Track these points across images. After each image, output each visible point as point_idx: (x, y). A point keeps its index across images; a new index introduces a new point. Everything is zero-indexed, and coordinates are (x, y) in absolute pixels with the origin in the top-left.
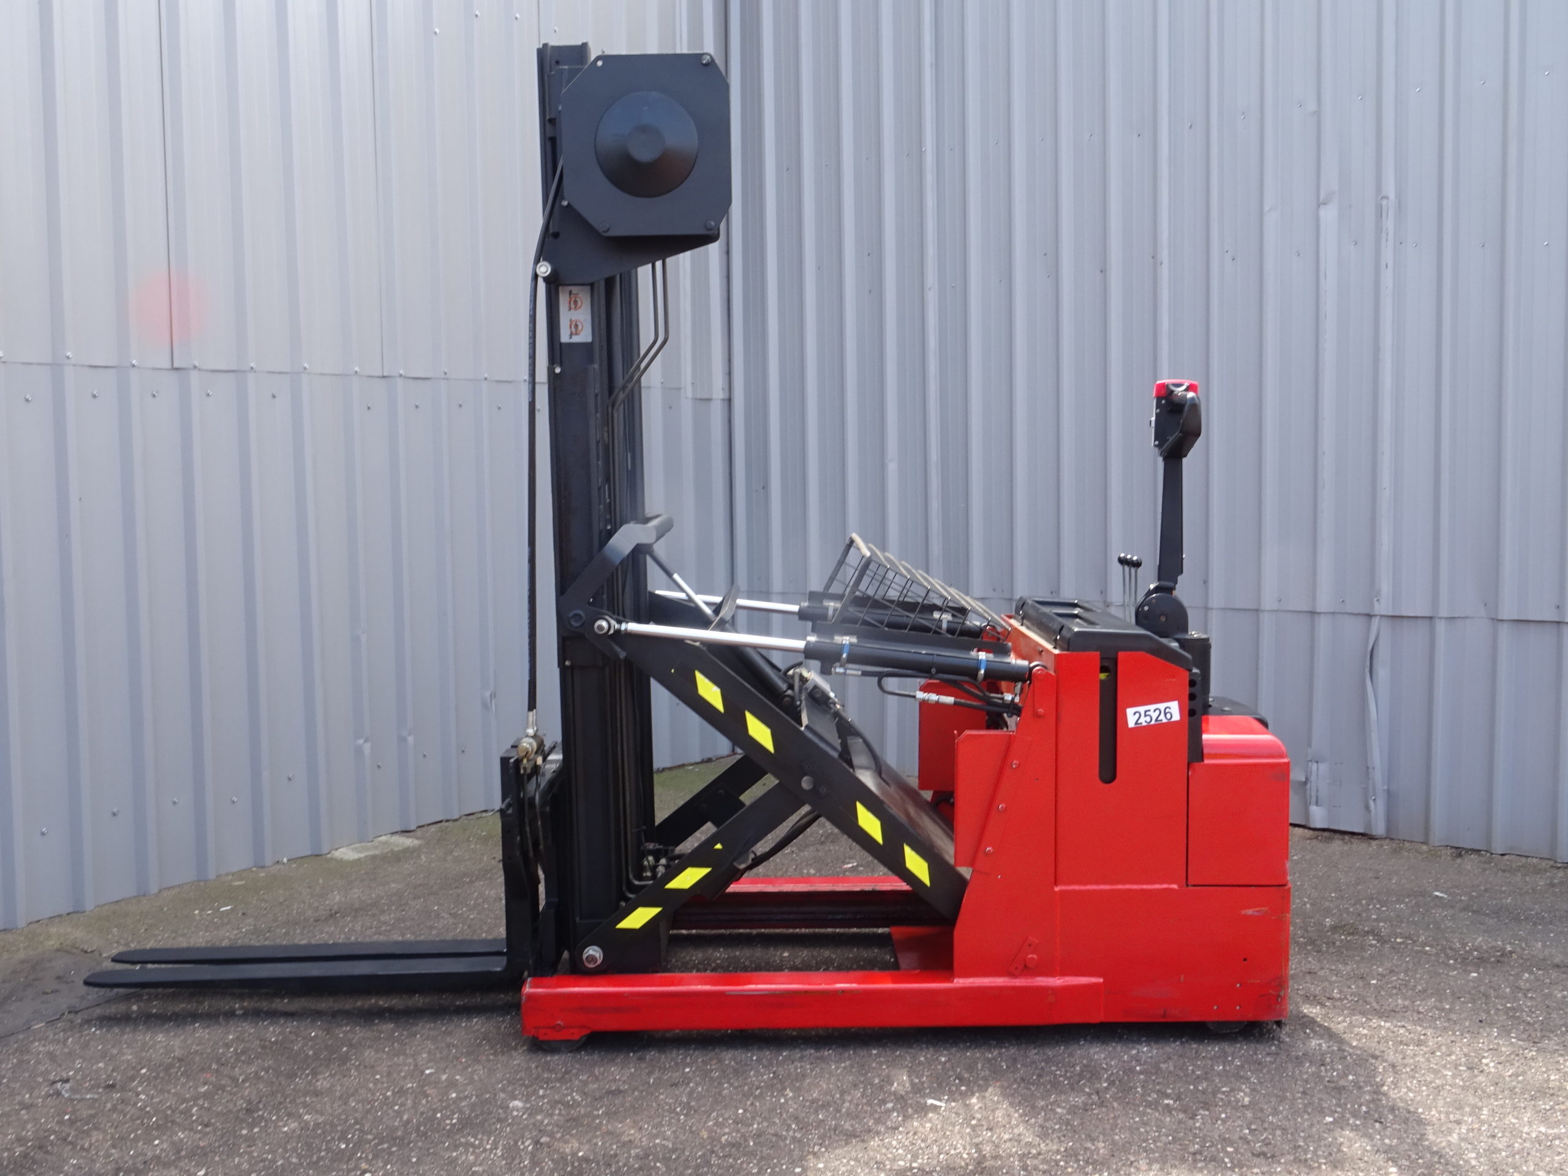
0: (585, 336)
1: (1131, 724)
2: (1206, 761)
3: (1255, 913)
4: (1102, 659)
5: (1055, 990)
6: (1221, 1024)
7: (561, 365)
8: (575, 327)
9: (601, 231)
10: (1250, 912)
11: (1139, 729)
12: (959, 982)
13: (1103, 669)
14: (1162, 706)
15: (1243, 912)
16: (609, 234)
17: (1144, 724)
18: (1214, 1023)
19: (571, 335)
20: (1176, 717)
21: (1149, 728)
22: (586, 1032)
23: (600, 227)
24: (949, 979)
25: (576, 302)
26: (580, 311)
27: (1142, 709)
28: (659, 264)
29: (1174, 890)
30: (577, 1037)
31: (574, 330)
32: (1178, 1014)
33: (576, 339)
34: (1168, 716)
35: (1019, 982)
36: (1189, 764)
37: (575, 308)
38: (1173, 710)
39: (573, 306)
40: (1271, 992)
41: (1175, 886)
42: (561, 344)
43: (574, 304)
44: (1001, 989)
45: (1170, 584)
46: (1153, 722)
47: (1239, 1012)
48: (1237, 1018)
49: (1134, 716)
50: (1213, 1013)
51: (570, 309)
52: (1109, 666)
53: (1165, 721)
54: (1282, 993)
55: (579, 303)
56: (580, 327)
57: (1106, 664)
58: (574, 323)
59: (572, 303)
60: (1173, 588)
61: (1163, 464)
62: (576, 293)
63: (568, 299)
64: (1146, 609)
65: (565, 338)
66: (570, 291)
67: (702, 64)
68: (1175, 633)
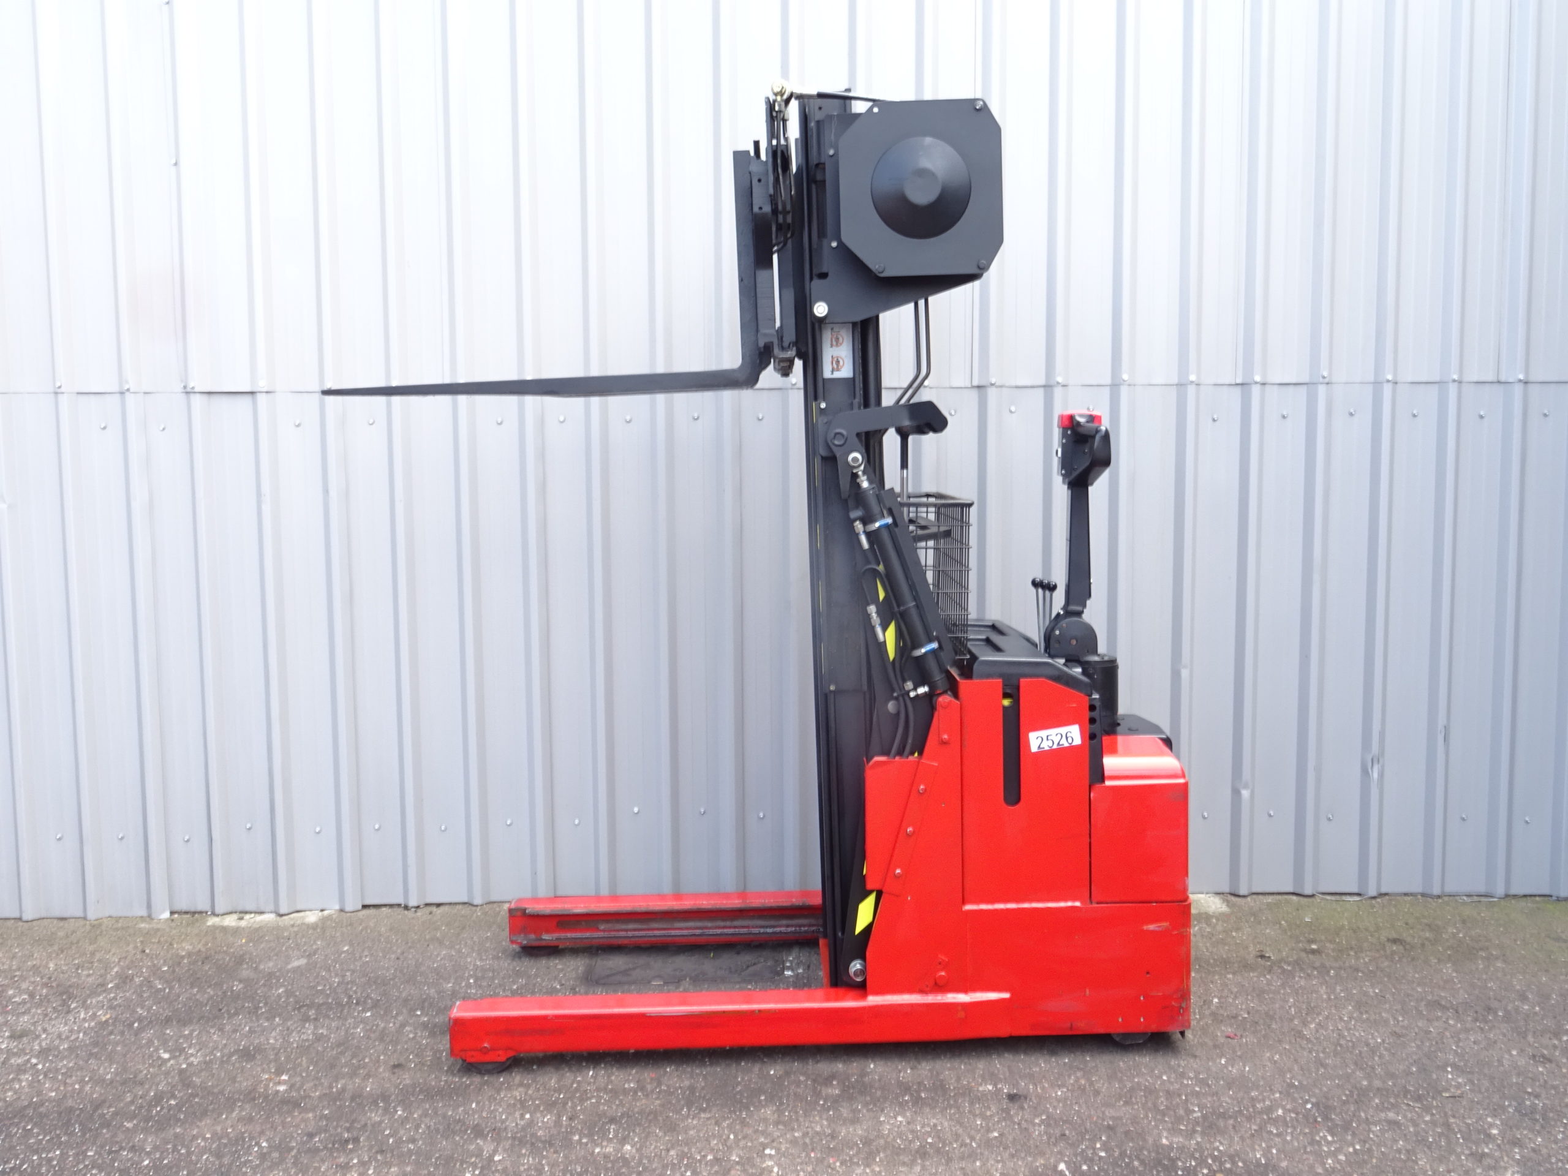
0: (846, 371)
1: (1034, 749)
2: (1108, 783)
3: (1157, 929)
4: (1005, 685)
5: (965, 1006)
6: (1126, 1035)
7: (825, 400)
8: (837, 364)
9: (875, 271)
10: (1151, 927)
11: (1042, 754)
12: (873, 1000)
13: (1006, 695)
14: (1063, 730)
15: (1145, 928)
16: (882, 275)
17: (1047, 748)
18: (1118, 1035)
19: (833, 371)
20: (1078, 741)
21: (1052, 752)
22: (511, 1054)
23: (874, 265)
24: (864, 996)
25: (837, 339)
26: (841, 348)
27: (1043, 733)
28: (921, 303)
29: (1077, 907)
30: (502, 1059)
31: (835, 366)
32: (1083, 1026)
33: (837, 375)
34: (1070, 740)
35: (930, 999)
36: (1090, 786)
37: (837, 345)
38: (1072, 735)
39: (834, 343)
40: (1173, 1003)
41: (1078, 904)
42: (824, 379)
43: (837, 342)
44: (912, 1006)
45: (1079, 608)
46: (1055, 747)
47: (1143, 1023)
48: (1141, 1029)
49: (1039, 740)
50: (1118, 1024)
51: (832, 346)
52: (1012, 691)
53: (1066, 745)
54: (1184, 1005)
55: (840, 340)
56: (841, 364)
57: (1008, 691)
58: (835, 359)
59: (834, 340)
60: (1082, 612)
61: (1070, 492)
62: (837, 330)
63: (830, 336)
64: (1057, 632)
65: (827, 373)
66: (832, 329)
67: (976, 109)
68: (1086, 656)
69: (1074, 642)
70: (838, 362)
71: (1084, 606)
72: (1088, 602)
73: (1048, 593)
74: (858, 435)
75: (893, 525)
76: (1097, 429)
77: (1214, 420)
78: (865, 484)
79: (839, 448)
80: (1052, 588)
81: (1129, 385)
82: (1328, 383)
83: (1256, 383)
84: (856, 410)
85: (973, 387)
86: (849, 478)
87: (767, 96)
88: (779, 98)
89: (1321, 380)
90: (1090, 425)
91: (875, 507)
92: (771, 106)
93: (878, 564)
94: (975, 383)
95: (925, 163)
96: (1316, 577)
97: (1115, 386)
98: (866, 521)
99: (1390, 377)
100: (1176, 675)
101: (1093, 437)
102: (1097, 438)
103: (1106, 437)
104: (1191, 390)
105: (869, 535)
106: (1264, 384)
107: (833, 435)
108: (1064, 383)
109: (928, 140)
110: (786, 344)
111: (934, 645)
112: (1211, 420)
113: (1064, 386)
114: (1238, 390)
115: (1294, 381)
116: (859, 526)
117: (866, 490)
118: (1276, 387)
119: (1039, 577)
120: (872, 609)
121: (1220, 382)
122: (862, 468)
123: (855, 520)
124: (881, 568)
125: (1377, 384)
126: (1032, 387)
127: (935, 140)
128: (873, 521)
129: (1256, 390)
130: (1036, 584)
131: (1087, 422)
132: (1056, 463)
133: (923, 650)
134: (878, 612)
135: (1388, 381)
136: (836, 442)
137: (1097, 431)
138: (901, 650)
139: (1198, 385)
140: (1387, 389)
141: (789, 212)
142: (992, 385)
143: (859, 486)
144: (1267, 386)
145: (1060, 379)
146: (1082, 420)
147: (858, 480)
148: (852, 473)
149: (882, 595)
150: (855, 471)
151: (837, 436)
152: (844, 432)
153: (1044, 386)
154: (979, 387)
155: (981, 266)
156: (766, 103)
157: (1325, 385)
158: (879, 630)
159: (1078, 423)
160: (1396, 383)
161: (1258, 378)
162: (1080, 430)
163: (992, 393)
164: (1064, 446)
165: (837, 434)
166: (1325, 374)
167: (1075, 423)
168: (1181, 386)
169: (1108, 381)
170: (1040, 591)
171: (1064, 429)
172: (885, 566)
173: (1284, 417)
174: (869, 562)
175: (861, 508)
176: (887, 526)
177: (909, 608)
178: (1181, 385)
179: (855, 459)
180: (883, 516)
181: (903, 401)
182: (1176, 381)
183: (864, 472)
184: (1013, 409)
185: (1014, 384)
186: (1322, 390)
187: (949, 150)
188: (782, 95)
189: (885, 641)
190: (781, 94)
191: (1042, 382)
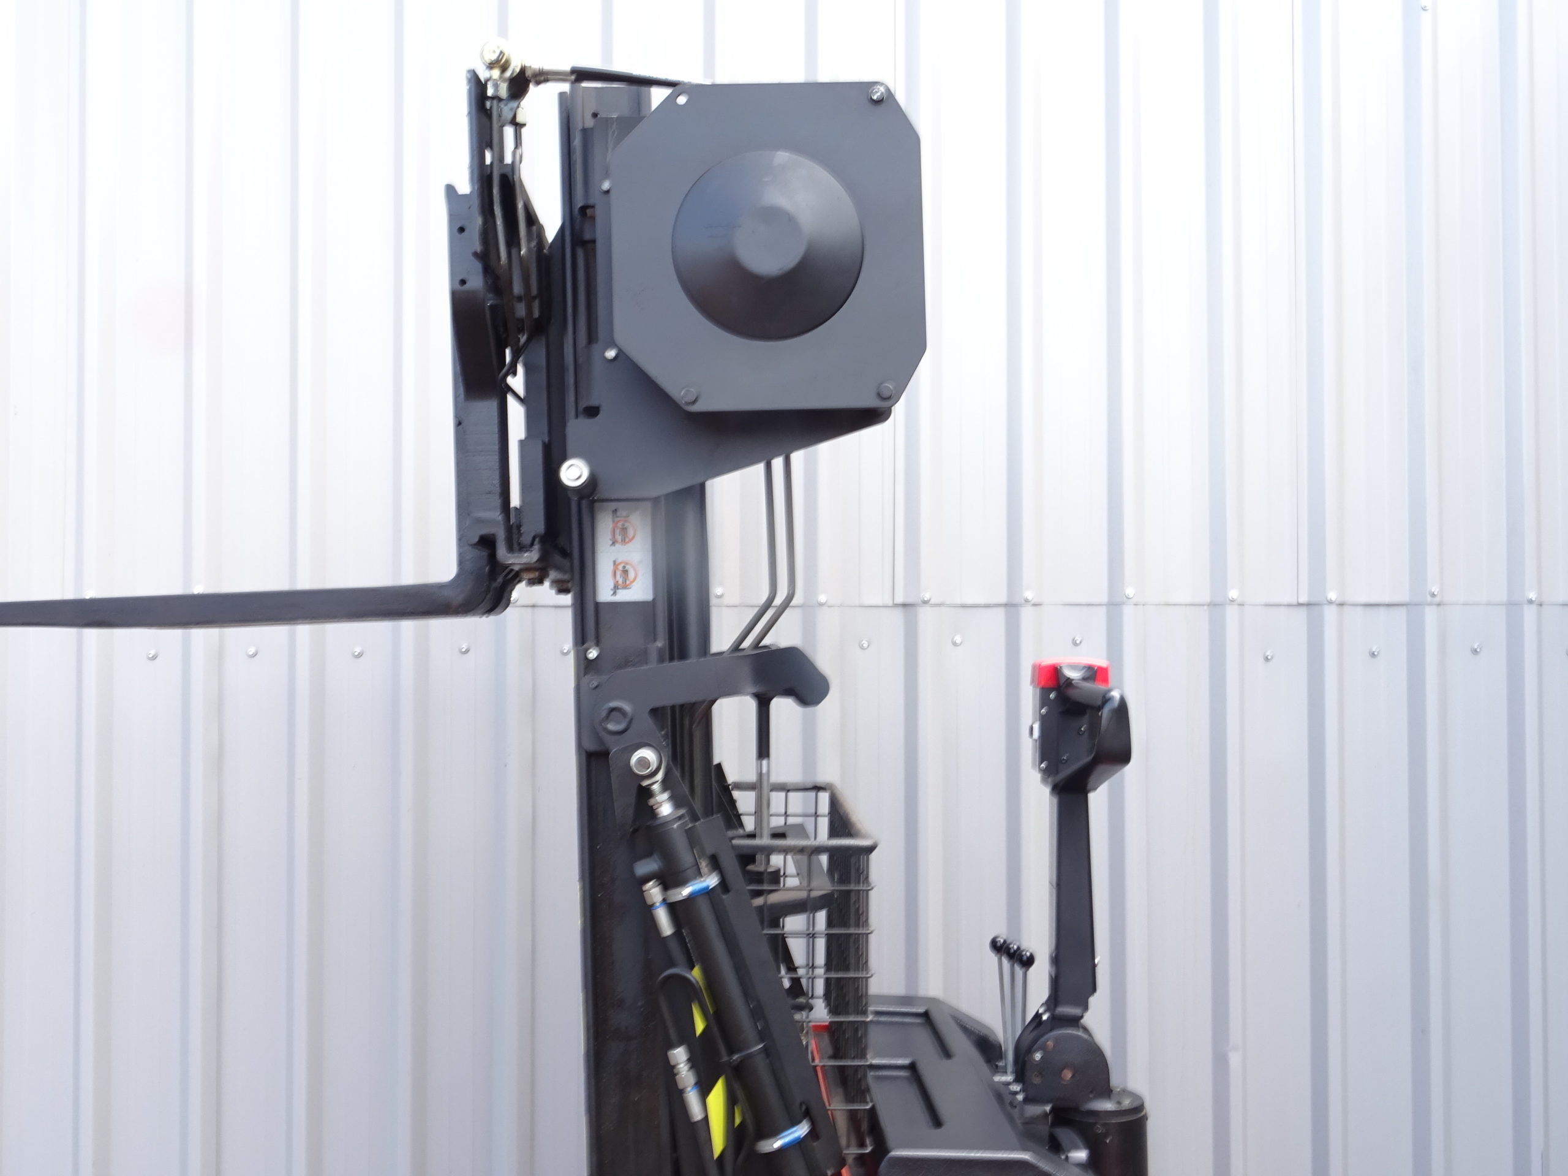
0: (640, 590)
7: (598, 643)
8: (623, 575)
9: (682, 403)
16: (693, 408)
19: (616, 588)
23: (679, 392)
25: (624, 530)
26: (630, 546)
28: (778, 463)
31: (620, 581)
33: (624, 596)
37: (624, 541)
39: (619, 538)
42: (597, 605)
43: (622, 536)
45: (1076, 1011)
51: (614, 543)
55: (631, 533)
56: (631, 575)
58: (621, 567)
59: (617, 531)
60: (1082, 1017)
61: (1055, 800)
62: (624, 514)
63: (611, 525)
64: (1038, 1056)
65: (605, 593)
66: (615, 511)
67: (873, 100)
68: (1090, 1100)
69: (1068, 1075)
70: (625, 572)
71: (1086, 1008)
72: (1092, 1000)
73: (1019, 971)
74: (655, 712)
75: (719, 891)
76: (1104, 697)
77: (1267, 659)
78: (666, 809)
79: (616, 737)
80: (1027, 962)
81: (1136, 605)
82: (1439, 605)
83: (1330, 602)
84: (653, 664)
85: (896, 605)
86: (632, 799)
87: (471, 67)
88: (496, 73)
89: (1429, 599)
90: (1088, 685)
91: (685, 856)
92: (478, 88)
93: (692, 967)
94: (900, 599)
95: (776, 197)
96: (1434, 906)
97: (1114, 606)
98: (669, 879)
99: (1532, 595)
100: (1220, 1061)
101: (1100, 708)
102: (1106, 713)
103: (1122, 710)
104: (1231, 612)
105: (674, 909)
106: (1341, 605)
107: (604, 713)
108: (1035, 601)
109: (782, 157)
110: (526, 539)
111: (801, 1130)
112: (1262, 660)
113: (1035, 605)
114: (1302, 613)
115: (1387, 599)
116: (654, 892)
117: (666, 822)
118: (1359, 609)
119: (1003, 935)
120: (679, 1055)
121: (1273, 600)
122: (660, 776)
123: (646, 880)
124: (696, 974)
125: (1513, 607)
126: (987, 606)
127: (794, 157)
128: (682, 883)
129: (1330, 614)
130: (1000, 948)
131: (1085, 679)
132: (1028, 748)
133: (777, 1144)
134: (692, 1061)
135: (1530, 602)
136: (611, 727)
137: (1106, 700)
138: (737, 1136)
139: (1241, 605)
140: (1529, 614)
141: (534, 298)
142: (925, 602)
143: (652, 812)
144: (1345, 607)
145: (1029, 595)
146: (1073, 675)
147: (652, 802)
148: (640, 786)
149: (700, 1026)
150: (645, 783)
151: (614, 713)
152: (627, 707)
153: (1006, 605)
154: (905, 605)
155: (886, 394)
156: (469, 81)
157: (1434, 607)
158: (692, 1098)
159: (1069, 682)
160: (1541, 605)
161: (1332, 596)
162: (1072, 693)
163: (925, 616)
164: (1044, 721)
165: (613, 710)
166: (1435, 589)
167: (1062, 681)
168: (1217, 606)
169: (1104, 598)
170: (1005, 961)
171: (1045, 692)
172: (707, 973)
173: (1373, 655)
174: (672, 964)
175: (655, 856)
176: (708, 893)
177: (750, 1056)
178: (1215, 605)
179: (643, 762)
180: (699, 874)
181: (746, 644)
182: (1207, 599)
183: (666, 785)
184: (958, 639)
185: (959, 601)
186: (1430, 615)
187: (822, 174)
188: (504, 69)
189: (706, 1119)
190: (500, 63)
191: (1003, 599)
